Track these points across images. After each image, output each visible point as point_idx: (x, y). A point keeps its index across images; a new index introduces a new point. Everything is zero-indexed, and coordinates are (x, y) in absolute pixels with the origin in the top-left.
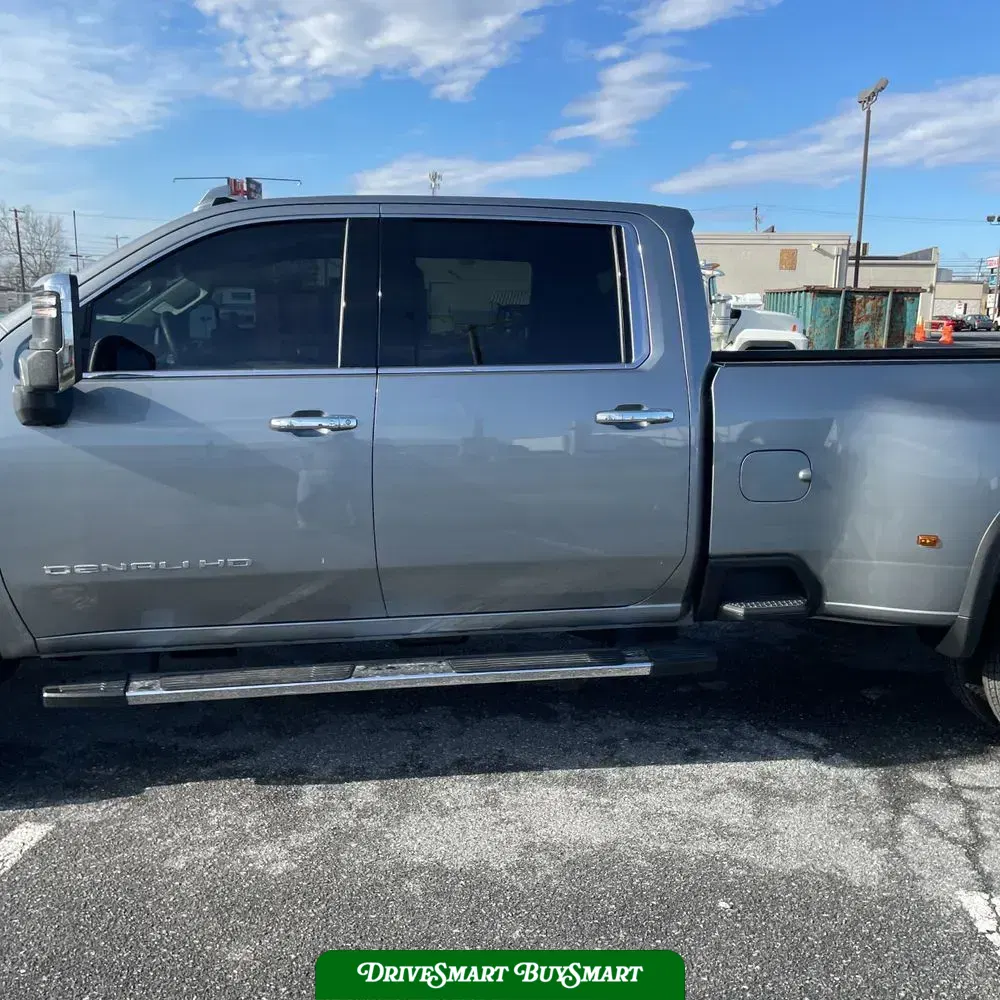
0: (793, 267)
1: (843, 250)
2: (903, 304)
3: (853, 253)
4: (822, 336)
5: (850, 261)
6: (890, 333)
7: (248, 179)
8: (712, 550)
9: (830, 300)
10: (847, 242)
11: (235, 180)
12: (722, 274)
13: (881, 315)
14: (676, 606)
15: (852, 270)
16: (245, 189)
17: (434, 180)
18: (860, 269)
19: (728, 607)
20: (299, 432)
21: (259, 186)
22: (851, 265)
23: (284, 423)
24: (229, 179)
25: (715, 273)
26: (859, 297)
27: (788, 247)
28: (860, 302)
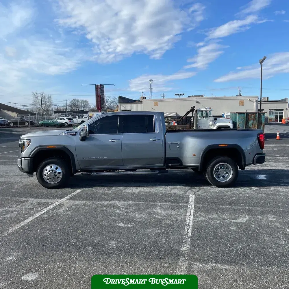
0: (243, 105)
1: (257, 100)
2: (261, 116)
3: (259, 100)
4: (241, 124)
5: (259, 102)
6: (258, 123)
7: (101, 85)
8: (166, 156)
9: (243, 115)
10: (258, 98)
11: (97, 85)
12: (212, 110)
13: (255, 119)
14: (162, 165)
15: (259, 105)
16: (100, 87)
17: (151, 82)
18: (262, 104)
19: (169, 165)
20: (113, 141)
21: (104, 86)
22: (259, 103)
23: (111, 140)
24: (96, 85)
25: (210, 110)
26: (250, 114)
27: (241, 100)
28: (250, 115)
